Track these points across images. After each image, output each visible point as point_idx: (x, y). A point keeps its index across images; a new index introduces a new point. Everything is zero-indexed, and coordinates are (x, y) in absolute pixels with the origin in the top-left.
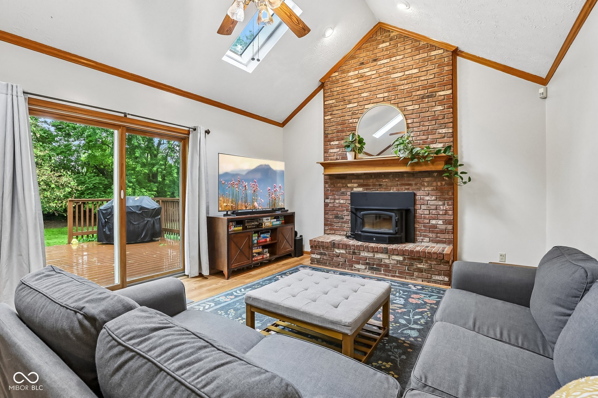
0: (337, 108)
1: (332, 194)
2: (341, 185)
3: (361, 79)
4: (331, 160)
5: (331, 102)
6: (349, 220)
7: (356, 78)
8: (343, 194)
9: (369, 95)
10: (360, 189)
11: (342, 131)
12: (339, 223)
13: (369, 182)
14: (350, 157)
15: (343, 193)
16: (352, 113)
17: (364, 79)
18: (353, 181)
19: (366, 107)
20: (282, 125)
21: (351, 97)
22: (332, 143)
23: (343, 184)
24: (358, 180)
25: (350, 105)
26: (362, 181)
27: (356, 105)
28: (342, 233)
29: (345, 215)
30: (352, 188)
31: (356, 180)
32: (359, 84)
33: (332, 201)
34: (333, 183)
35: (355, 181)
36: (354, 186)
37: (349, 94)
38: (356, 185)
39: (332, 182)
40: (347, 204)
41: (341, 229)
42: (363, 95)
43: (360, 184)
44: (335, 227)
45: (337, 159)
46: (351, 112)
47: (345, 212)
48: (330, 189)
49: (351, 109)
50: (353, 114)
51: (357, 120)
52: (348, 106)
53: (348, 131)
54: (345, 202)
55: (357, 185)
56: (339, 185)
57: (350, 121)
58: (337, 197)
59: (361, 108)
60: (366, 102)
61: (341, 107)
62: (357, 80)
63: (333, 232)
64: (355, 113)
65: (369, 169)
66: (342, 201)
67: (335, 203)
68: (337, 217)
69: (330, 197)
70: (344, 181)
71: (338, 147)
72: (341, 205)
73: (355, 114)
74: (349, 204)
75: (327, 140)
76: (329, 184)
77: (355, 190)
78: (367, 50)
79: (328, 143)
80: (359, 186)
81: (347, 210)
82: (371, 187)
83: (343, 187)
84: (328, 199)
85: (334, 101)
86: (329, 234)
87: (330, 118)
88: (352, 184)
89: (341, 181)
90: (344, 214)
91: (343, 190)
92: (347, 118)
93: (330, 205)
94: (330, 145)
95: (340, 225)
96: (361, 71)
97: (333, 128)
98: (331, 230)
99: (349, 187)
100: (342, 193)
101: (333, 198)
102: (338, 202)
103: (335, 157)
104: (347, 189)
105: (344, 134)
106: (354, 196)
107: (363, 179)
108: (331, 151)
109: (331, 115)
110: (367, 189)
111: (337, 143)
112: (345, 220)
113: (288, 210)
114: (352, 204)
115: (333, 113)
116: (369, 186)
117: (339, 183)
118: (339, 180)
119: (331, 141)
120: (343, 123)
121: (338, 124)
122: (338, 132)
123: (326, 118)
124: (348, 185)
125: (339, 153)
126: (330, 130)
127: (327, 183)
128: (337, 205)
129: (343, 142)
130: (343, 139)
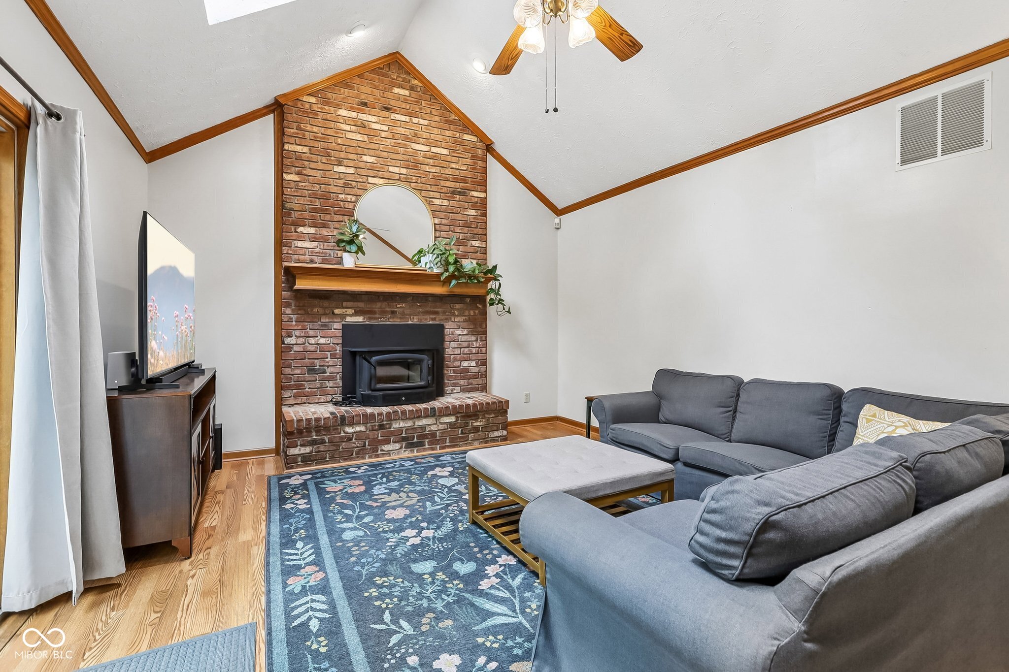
0: (313, 165)
1: (300, 327)
2: (321, 311)
3: (362, 130)
4: (299, 261)
5: (299, 149)
6: (338, 373)
7: (353, 123)
8: (325, 327)
9: (376, 162)
10: (359, 319)
11: (324, 211)
12: (316, 380)
13: (374, 307)
14: (350, 262)
15: (325, 325)
16: (344, 183)
17: (367, 131)
18: (345, 304)
19: (371, 180)
20: (151, 156)
21: (343, 155)
22: (301, 229)
23: (324, 308)
24: (356, 303)
25: (340, 167)
26: (361, 305)
27: (352, 170)
28: (323, 399)
29: (328, 366)
30: (343, 317)
31: (351, 303)
32: (359, 137)
33: (301, 340)
34: (304, 306)
35: (349, 304)
36: (348, 313)
37: (338, 147)
38: (350, 311)
39: (301, 304)
40: (331, 345)
41: (323, 391)
42: (365, 158)
43: (358, 309)
44: (307, 389)
45: (312, 261)
46: (342, 182)
47: (329, 359)
48: (297, 318)
49: (342, 176)
50: (346, 185)
51: (355, 199)
52: (337, 169)
53: (335, 214)
54: (329, 342)
55: (353, 311)
56: (316, 310)
57: (340, 196)
58: (311, 333)
59: (360, 180)
60: (371, 173)
61: (321, 166)
62: (354, 128)
63: (304, 399)
64: (351, 184)
65: (387, 285)
66: (322, 341)
67: (307, 344)
68: (312, 370)
69: (298, 333)
70: (326, 303)
71: (313, 238)
72: (322, 348)
73: (350, 186)
74: (338, 344)
75: (290, 221)
76: (293, 308)
77: (349, 319)
78: (374, 84)
79: (293, 228)
80: (357, 313)
81: (333, 356)
82: (377, 316)
83: (325, 314)
84: (292, 337)
85: (306, 149)
86: (293, 405)
87: (298, 179)
88: (344, 310)
89: (320, 302)
90: (327, 364)
91: (324, 320)
92: (335, 189)
93: (296, 348)
94: (296, 232)
95: (318, 385)
96: (361, 116)
97: (302, 201)
98: (296, 396)
99: (337, 314)
100: (322, 326)
101: (302, 335)
102: (313, 343)
103: (307, 257)
104: (333, 318)
105: (328, 217)
106: (347, 329)
107: (362, 301)
108: (300, 244)
109: (298, 173)
110: (370, 319)
111: (312, 230)
112: (329, 374)
114: (343, 345)
115: (304, 172)
116: (375, 313)
117: (316, 307)
118: (316, 302)
119: (297, 224)
120: (325, 197)
121: (314, 196)
122: (315, 210)
123: (286, 177)
124: (337, 311)
125: (317, 250)
126: (294, 203)
127: (288, 305)
128: (312, 348)
129: (325, 232)
130: (324, 226)
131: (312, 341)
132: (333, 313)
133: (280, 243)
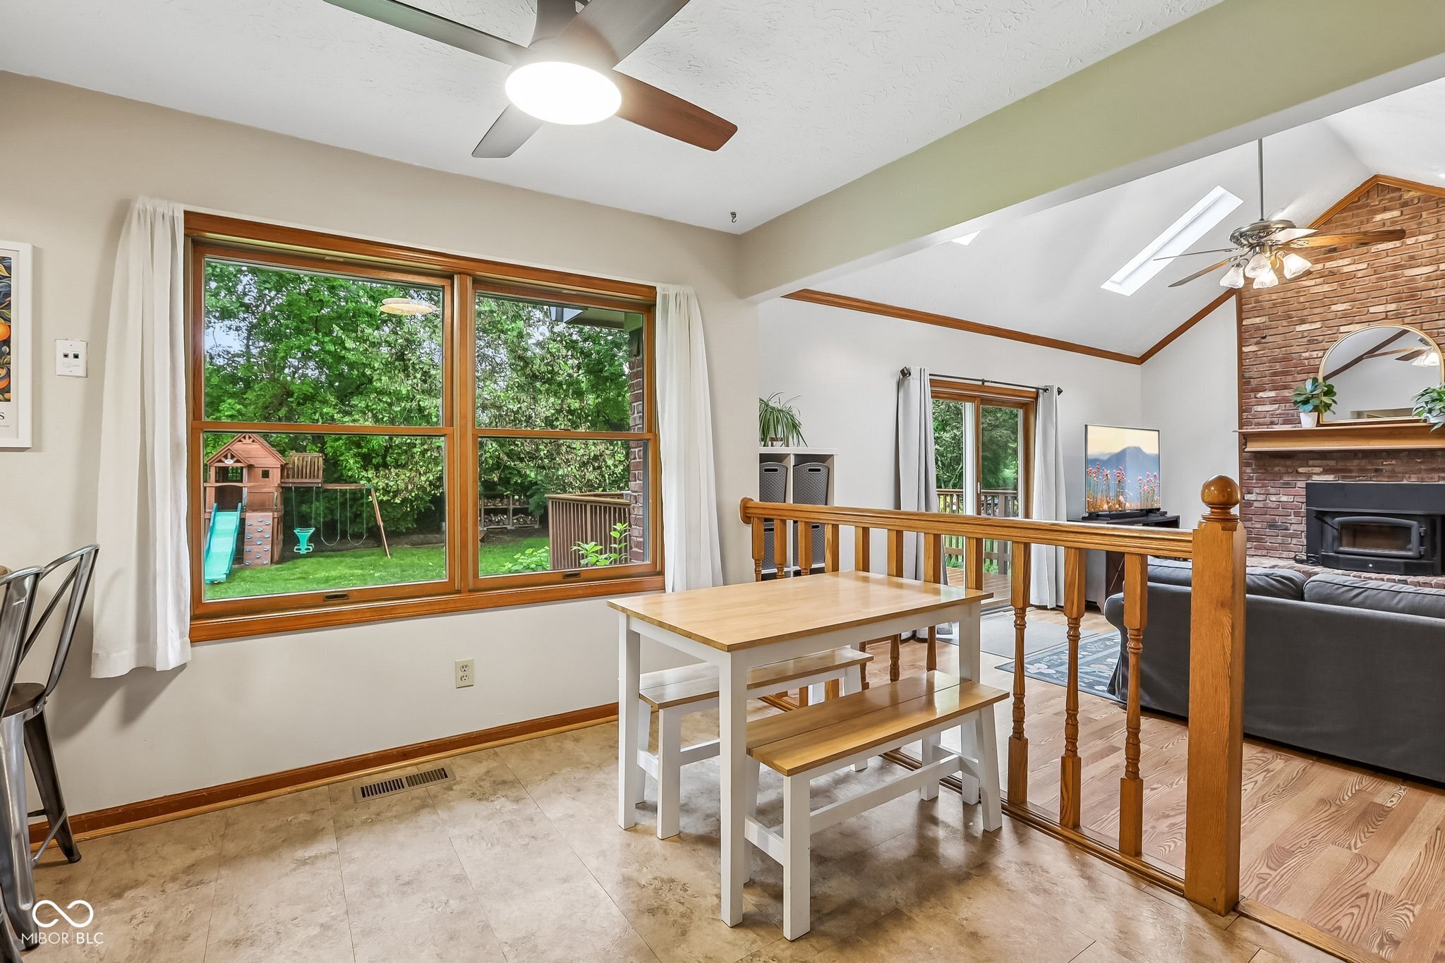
0: (1272, 331)
1: (1260, 485)
2: (1283, 470)
3: (1330, 279)
4: (1259, 424)
5: (1257, 320)
6: (1302, 532)
7: (1318, 276)
8: (1287, 485)
9: (1350, 308)
10: (1329, 478)
11: (1285, 373)
12: (1278, 536)
13: (1349, 464)
14: (1307, 421)
15: (1288, 484)
16: (1308, 341)
17: (1336, 278)
18: (1311, 462)
19: (1342, 329)
20: (1141, 360)
21: (1306, 312)
22: (1260, 394)
23: (1285, 466)
24: (1324, 461)
25: (1303, 326)
26: (1332, 463)
27: (1318, 325)
28: (1285, 554)
29: (1291, 524)
30: (1309, 475)
31: (1319, 461)
32: (1326, 288)
33: (1261, 498)
34: (1264, 465)
35: (1316, 462)
36: (1314, 471)
37: (1300, 306)
38: (1317, 470)
39: (1262, 463)
40: (1295, 503)
41: (1284, 547)
42: (1334, 308)
43: (1328, 468)
44: (1268, 544)
45: (1272, 423)
46: (1306, 339)
47: (1292, 517)
48: (1257, 477)
49: (1305, 334)
50: (1311, 342)
51: (1320, 354)
52: (1299, 328)
53: (1298, 374)
54: (1292, 500)
55: (1321, 469)
56: (1277, 469)
57: (1304, 355)
58: (1272, 490)
59: (1330, 332)
60: (1343, 321)
61: (1281, 330)
62: (1319, 281)
63: (1264, 552)
64: (1316, 340)
65: (1355, 443)
66: (1284, 498)
67: (1268, 501)
68: (1272, 525)
69: (1257, 490)
70: (1289, 463)
71: (1274, 401)
72: (1284, 505)
73: (1315, 342)
74: (1303, 503)
75: (1246, 387)
76: (1254, 467)
77: (1317, 479)
78: (1345, 224)
79: (1252, 395)
80: (1326, 471)
81: (1297, 514)
82: (1354, 474)
83: (1287, 473)
84: (1252, 494)
85: (1263, 319)
86: (1253, 556)
87: (1256, 349)
88: (1310, 469)
89: (1282, 462)
90: (1290, 522)
91: (1286, 478)
92: (1298, 349)
93: (1256, 504)
94: (1256, 397)
95: (1279, 541)
96: (1328, 265)
97: (1261, 368)
98: (1256, 548)
99: (1301, 473)
100: (1284, 484)
101: (1262, 492)
102: (1274, 500)
103: (1268, 420)
104: (1296, 477)
105: (1289, 378)
106: (1313, 491)
107: (1333, 459)
108: (1259, 408)
109: (1257, 343)
110: (1344, 477)
111: (1272, 394)
112: (1291, 531)
113: (1166, 513)
114: (1308, 503)
115: (1264, 340)
116: (1351, 471)
117: (1278, 466)
118: (1277, 461)
119: (1256, 390)
120: (1286, 359)
121: (1275, 360)
122: (1275, 374)
123: (1245, 349)
124: (1300, 470)
125: (1278, 412)
126: (1253, 372)
127: (1248, 465)
128: (1274, 505)
129: (1286, 393)
130: (1285, 387)
131: (1273, 498)
132: (1297, 472)
133: (1242, 410)
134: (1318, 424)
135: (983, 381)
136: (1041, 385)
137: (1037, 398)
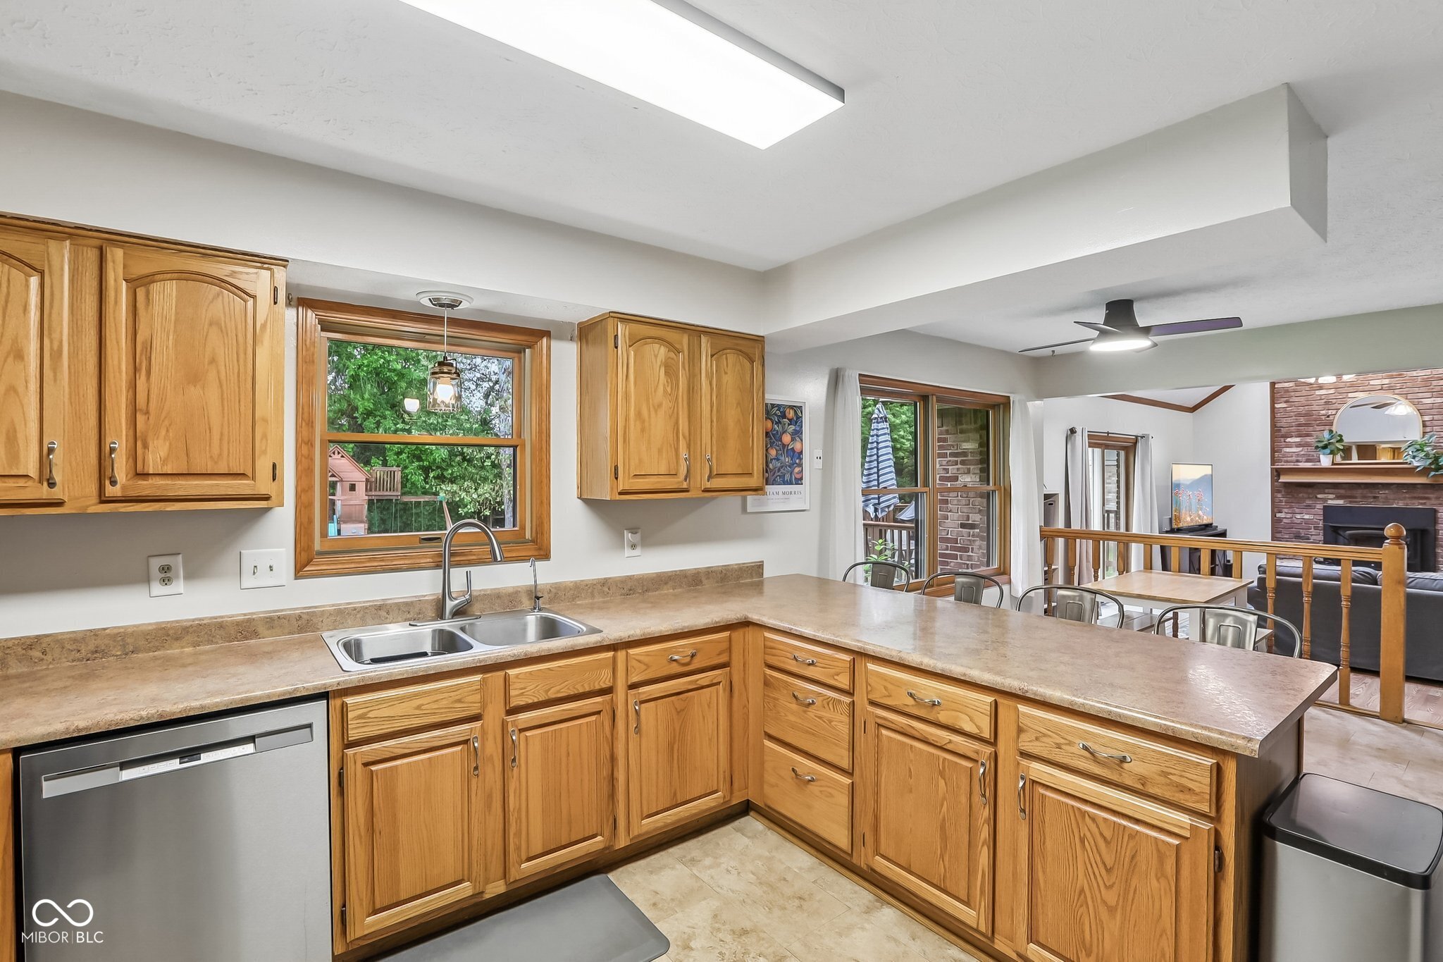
0: (1297, 394)
1: (1288, 507)
2: (1305, 496)
4: (1287, 462)
8: (1309, 507)
10: (1340, 502)
11: (1306, 425)
13: (1355, 493)
14: (1325, 461)
16: (1325, 402)
18: (1327, 491)
19: (1350, 395)
20: (1191, 410)
22: (1288, 440)
23: (1309, 494)
24: (1337, 490)
26: (1342, 492)
27: (1332, 391)
30: (1325, 500)
31: (1333, 490)
33: (1289, 516)
35: (1330, 491)
36: (1329, 497)
38: (1331, 496)
39: (1290, 491)
40: (1315, 520)
43: (1339, 495)
45: (1298, 461)
46: (1323, 401)
48: (1286, 501)
49: (1323, 397)
50: (1327, 403)
51: (1334, 412)
52: (1318, 393)
53: (1318, 426)
54: (1312, 518)
55: (1335, 496)
56: (1301, 495)
57: (1321, 412)
58: (1297, 510)
59: (1340, 397)
60: (1351, 389)
61: (1304, 393)
65: (1360, 477)
66: (1307, 517)
67: (1294, 519)
68: (1298, 537)
69: (1286, 510)
70: (1310, 490)
71: (1299, 445)
72: (1307, 522)
73: (1330, 403)
74: (1320, 520)
75: (1277, 434)
76: (1283, 493)
77: (1330, 502)
79: (1282, 439)
80: (1338, 498)
81: (1316, 528)
82: (1358, 500)
83: (1309, 498)
84: (1282, 513)
87: (1286, 406)
88: (1326, 495)
89: (1305, 490)
90: (1310, 533)
91: (1308, 502)
92: (1317, 408)
93: (1285, 521)
94: (1285, 442)
97: (1289, 420)
99: (1320, 498)
100: (1306, 506)
101: (1290, 511)
103: (1294, 458)
104: (1315, 501)
105: (1311, 429)
106: (1327, 510)
107: (1344, 489)
108: (1288, 450)
109: (1286, 402)
110: (1351, 502)
111: (1298, 440)
113: (1217, 527)
114: (1324, 520)
115: (1291, 400)
116: (1356, 497)
117: (1301, 493)
118: (1302, 489)
119: (1286, 436)
120: (1308, 414)
121: (1299, 415)
122: (1299, 425)
123: (1276, 406)
124: (1319, 496)
125: (1302, 453)
126: (1283, 422)
127: (1279, 492)
128: (1299, 521)
129: (1308, 439)
130: (1308, 435)
131: (1298, 516)
132: (1316, 497)
133: (1273, 451)
134: (1333, 464)
135: (1108, 433)
136: (1140, 434)
137: (1135, 443)
